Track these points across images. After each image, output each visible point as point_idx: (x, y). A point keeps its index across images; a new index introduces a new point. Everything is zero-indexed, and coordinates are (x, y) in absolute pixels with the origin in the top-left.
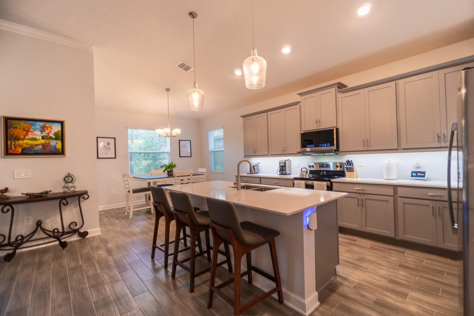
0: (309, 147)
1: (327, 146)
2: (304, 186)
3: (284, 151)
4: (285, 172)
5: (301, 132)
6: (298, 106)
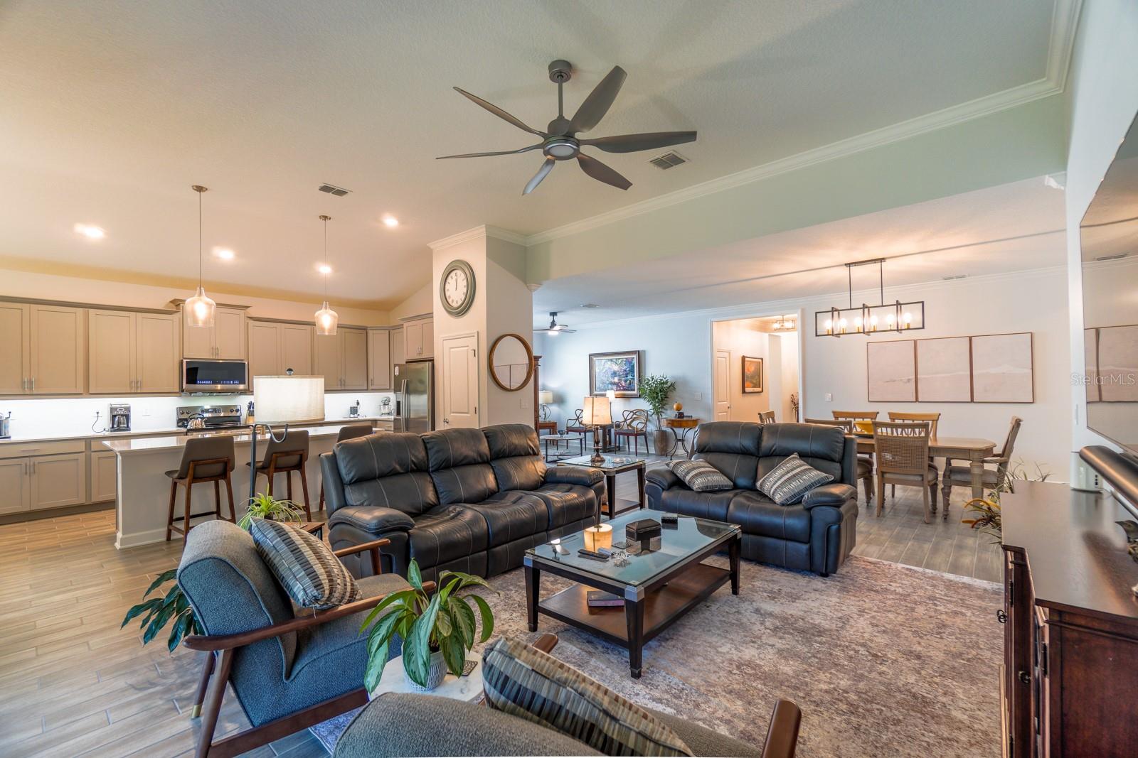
0: (204, 384)
1: (236, 384)
3: (137, 388)
4: (125, 426)
5: (185, 361)
6: (176, 317)
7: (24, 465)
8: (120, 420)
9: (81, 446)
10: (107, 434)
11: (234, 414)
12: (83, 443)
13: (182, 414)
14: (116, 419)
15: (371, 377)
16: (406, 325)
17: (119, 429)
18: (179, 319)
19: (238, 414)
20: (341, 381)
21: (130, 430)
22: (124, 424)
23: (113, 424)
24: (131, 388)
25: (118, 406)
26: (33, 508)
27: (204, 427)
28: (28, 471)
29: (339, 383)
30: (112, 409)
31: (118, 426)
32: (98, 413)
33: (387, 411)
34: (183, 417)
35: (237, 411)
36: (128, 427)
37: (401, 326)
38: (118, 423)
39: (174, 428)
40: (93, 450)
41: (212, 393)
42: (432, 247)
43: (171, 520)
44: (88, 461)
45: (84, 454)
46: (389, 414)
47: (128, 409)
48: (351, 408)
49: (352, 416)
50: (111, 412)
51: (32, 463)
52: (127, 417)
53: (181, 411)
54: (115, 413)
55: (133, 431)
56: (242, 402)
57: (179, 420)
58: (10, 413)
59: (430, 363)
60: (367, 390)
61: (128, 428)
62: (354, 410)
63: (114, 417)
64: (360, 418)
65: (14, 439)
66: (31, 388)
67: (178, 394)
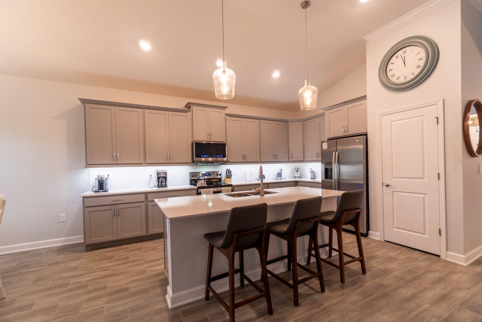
0: (203, 157)
1: (220, 157)
2: (212, 193)
3: (170, 160)
4: (165, 184)
5: (194, 142)
6: (189, 114)
7: (113, 210)
8: (162, 179)
9: (142, 197)
10: (156, 189)
11: (219, 177)
12: (143, 196)
13: (193, 176)
14: (160, 180)
15: (291, 153)
16: (327, 113)
17: (162, 186)
18: (191, 116)
19: (221, 177)
20: (275, 155)
21: (166, 187)
22: (164, 183)
23: (159, 183)
24: (167, 160)
25: (161, 171)
26: (120, 238)
27: (206, 185)
28: (116, 214)
29: (274, 157)
30: (158, 174)
31: (161, 184)
32: (151, 176)
33: (299, 175)
34: (193, 178)
35: (220, 175)
36: (166, 184)
37: (323, 115)
38: (161, 182)
39: (188, 186)
40: (149, 200)
41: (207, 163)
42: (367, 39)
43: (210, 279)
44: (147, 206)
45: (144, 203)
46: (299, 177)
47: (166, 173)
48: (278, 173)
49: (279, 178)
50: (158, 175)
51: (117, 209)
52: (165, 178)
53: (193, 174)
54: (159, 176)
55: (169, 188)
56: (222, 169)
57: (191, 180)
58: (108, 175)
59: (365, 137)
60: (288, 161)
61: (166, 186)
62: (279, 175)
63: (159, 178)
64: (283, 180)
65: (110, 192)
66: (117, 160)
67: (191, 164)
